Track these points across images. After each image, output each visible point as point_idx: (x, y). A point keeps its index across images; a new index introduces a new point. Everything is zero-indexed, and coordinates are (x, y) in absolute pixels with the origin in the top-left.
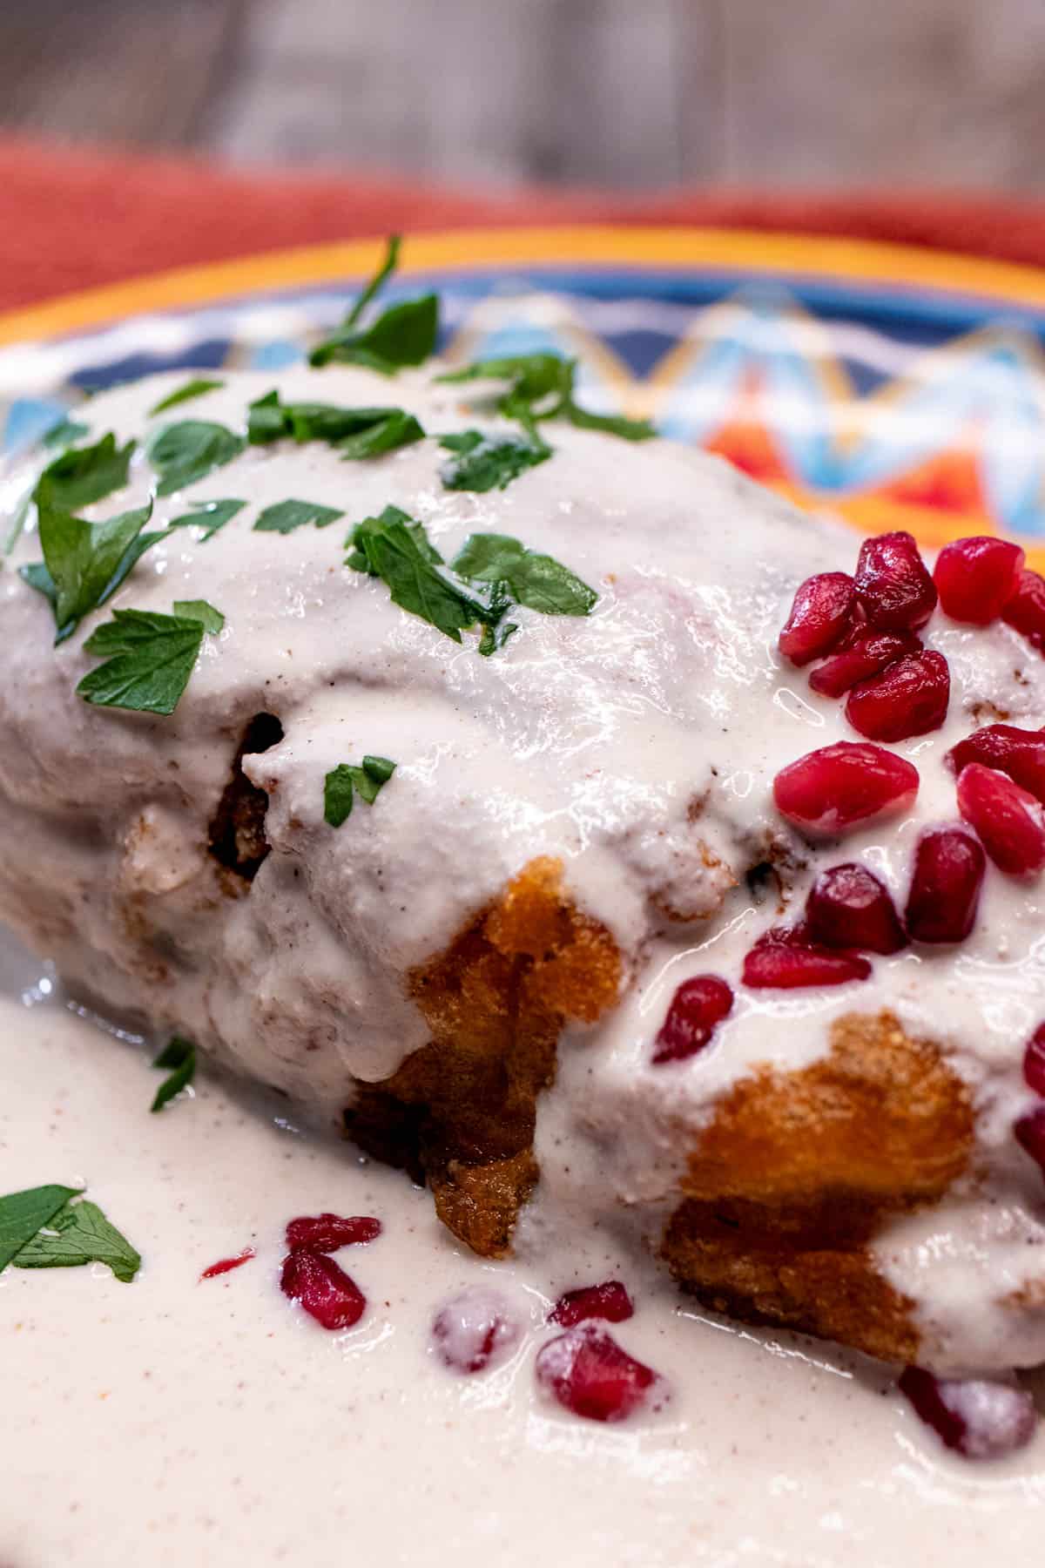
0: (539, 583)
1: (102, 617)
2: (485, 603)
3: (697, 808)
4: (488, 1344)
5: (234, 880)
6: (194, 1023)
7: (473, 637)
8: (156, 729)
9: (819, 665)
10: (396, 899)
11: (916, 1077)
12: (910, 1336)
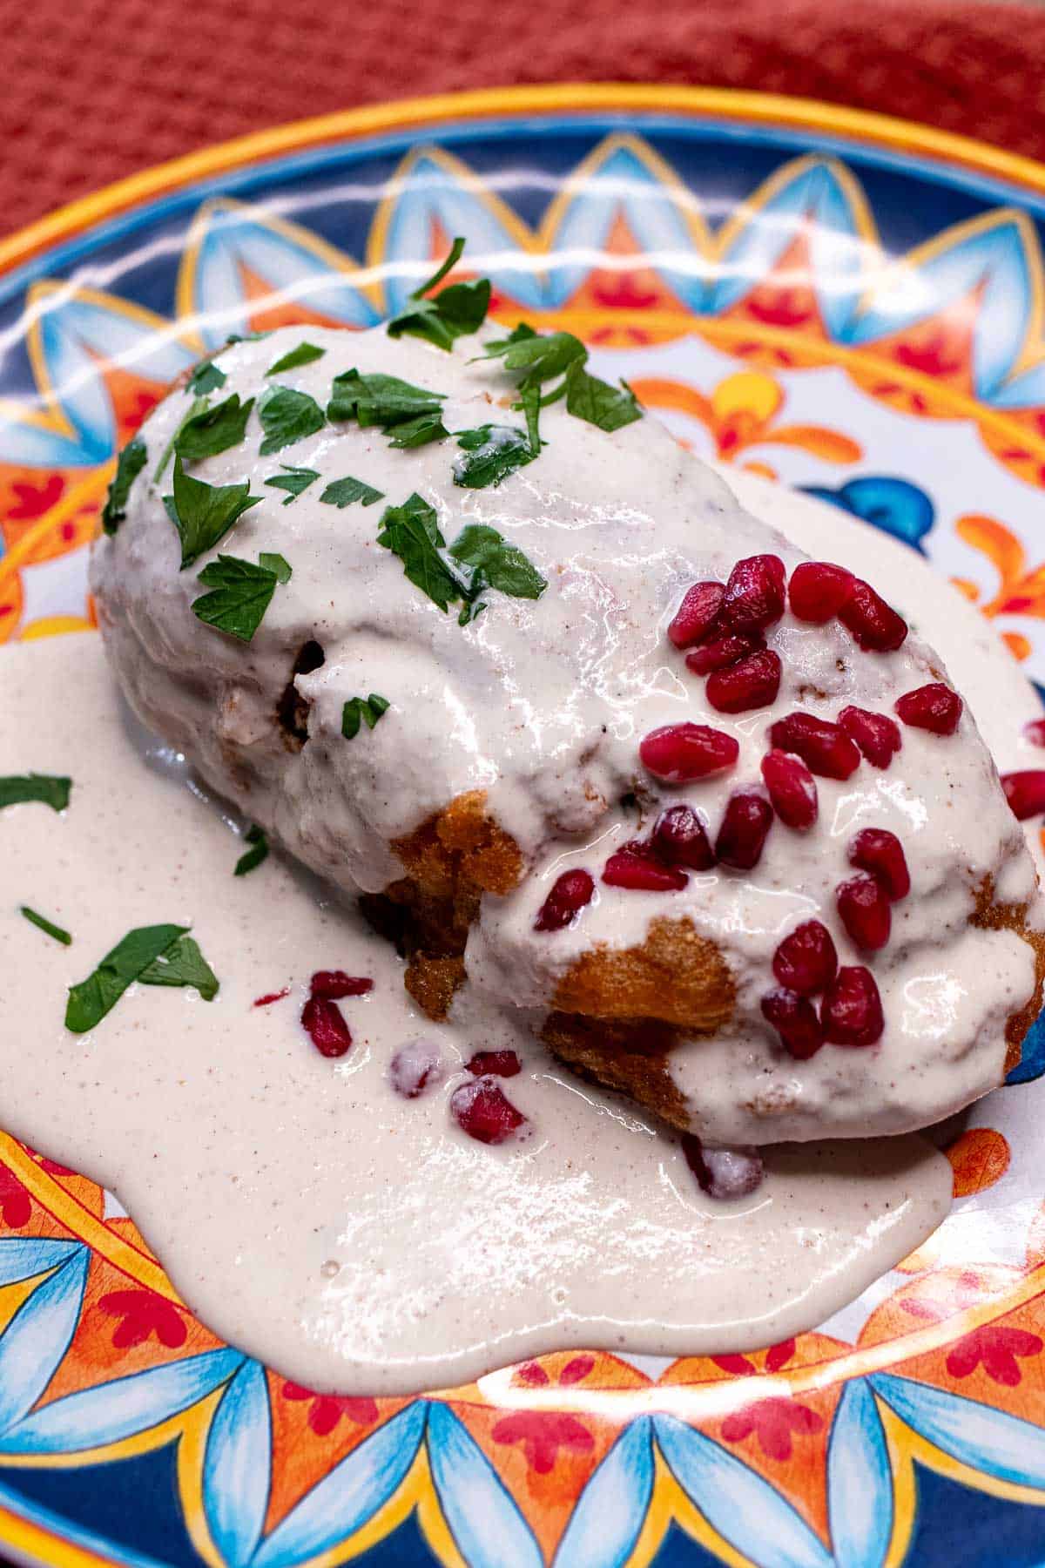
0: (510, 571)
1: (211, 558)
2: (467, 585)
3: (588, 756)
4: (423, 1082)
5: (293, 740)
6: (268, 823)
7: (456, 609)
8: (242, 644)
9: (693, 651)
10: (381, 797)
11: (700, 964)
12: (684, 1116)
